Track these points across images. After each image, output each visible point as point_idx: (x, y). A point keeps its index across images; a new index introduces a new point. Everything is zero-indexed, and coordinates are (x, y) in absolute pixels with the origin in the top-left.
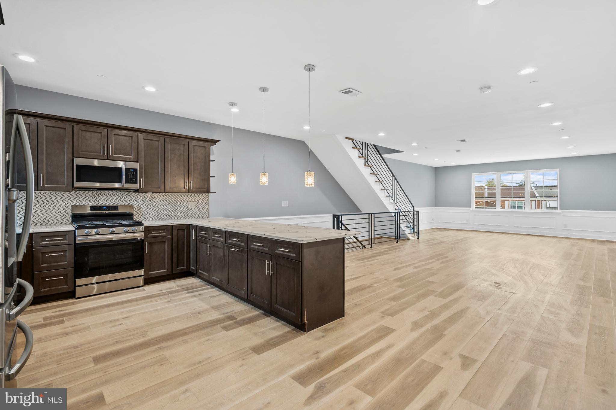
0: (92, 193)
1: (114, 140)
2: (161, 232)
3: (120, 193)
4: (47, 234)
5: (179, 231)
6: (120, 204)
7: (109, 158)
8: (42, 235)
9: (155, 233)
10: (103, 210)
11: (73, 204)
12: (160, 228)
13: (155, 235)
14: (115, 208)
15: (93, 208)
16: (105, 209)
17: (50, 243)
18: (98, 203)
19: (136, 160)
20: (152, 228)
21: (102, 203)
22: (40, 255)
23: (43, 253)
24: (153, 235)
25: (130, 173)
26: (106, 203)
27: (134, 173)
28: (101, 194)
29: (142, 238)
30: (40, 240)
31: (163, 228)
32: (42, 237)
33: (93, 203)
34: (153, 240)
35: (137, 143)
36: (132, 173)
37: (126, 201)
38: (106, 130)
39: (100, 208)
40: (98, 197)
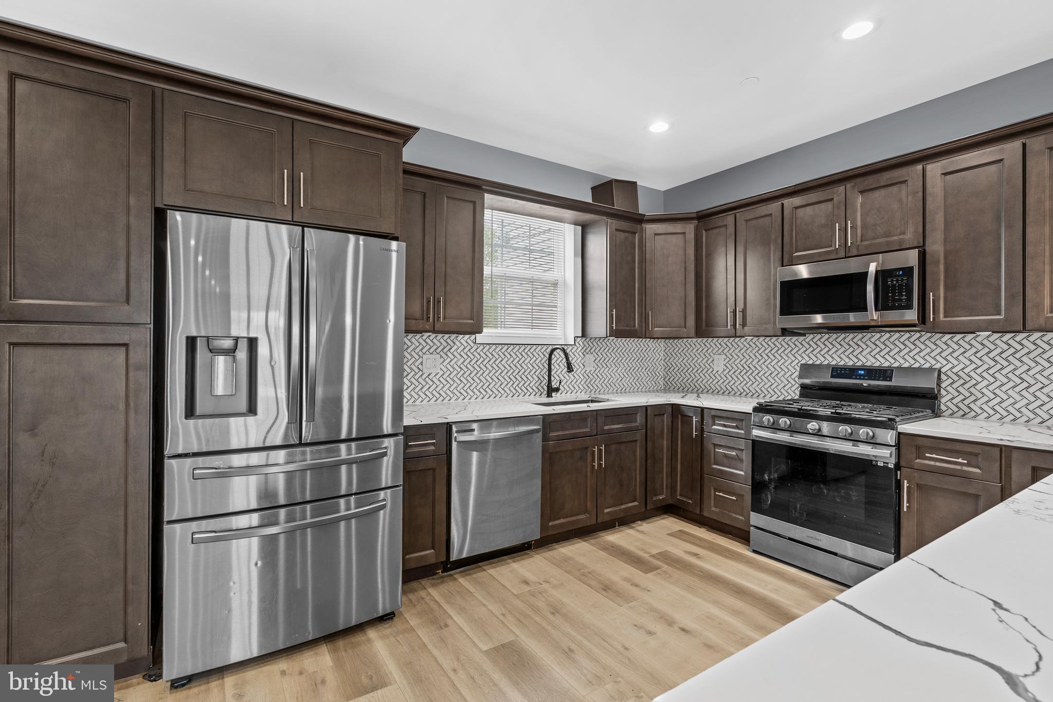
0: (845, 338)
1: (861, 206)
4: (718, 413)
5: (1042, 472)
6: (896, 365)
7: (849, 251)
8: (713, 413)
9: (933, 460)
10: (856, 379)
11: (803, 362)
12: (958, 447)
13: (938, 464)
14: (885, 373)
15: (838, 372)
16: (861, 375)
17: (722, 430)
18: (856, 360)
19: (919, 243)
20: (926, 442)
21: (865, 361)
22: (712, 447)
23: (715, 445)
24: (927, 462)
25: (892, 281)
26: (874, 361)
27: (902, 280)
28: (864, 340)
29: (888, 463)
30: (710, 421)
31: (969, 449)
32: (714, 417)
33: (847, 360)
35: (921, 194)
36: (897, 281)
37: (923, 358)
38: (842, 188)
39: (851, 372)
40: (856, 347)
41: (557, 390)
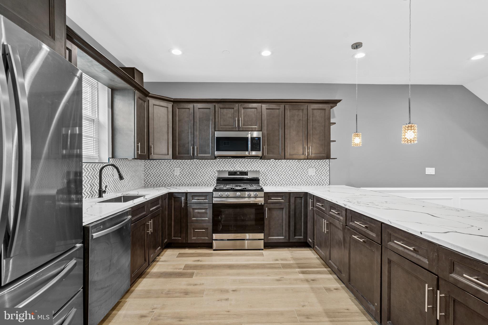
0: (230, 160)
1: (243, 113)
2: (279, 198)
3: (250, 161)
4: (195, 194)
5: (297, 198)
6: (249, 170)
7: (240, 129)
8: (192, 194)
9: (274, 199)
10: (237, 175)
11: (218, 170)
12: (279, 194)
13: (274, 201)
14: (246, 173)
15: (230, 173)
16: (238, 174)
17: (197, 202)
18: (234, 169)
19: (260, 130)
20: (271, 194)
21: (237, 169)
22: (192, 210)
23: (193, 209)
24: (272, 201)
25: (255, 141)
26: (240, 169)
27: (258, 141)
28: (237, 161)
29: (262, 203)
30: (191, 198)
31: (281, 195)
32: (193, 196)
33: (231, 169)
34: (272, 206)
35: (261, 113)
36: (256, 141)
37: (254, 167)
38: (237, 105)
39: (235, 173)
40: (234, 164)
41: (105, 192)
